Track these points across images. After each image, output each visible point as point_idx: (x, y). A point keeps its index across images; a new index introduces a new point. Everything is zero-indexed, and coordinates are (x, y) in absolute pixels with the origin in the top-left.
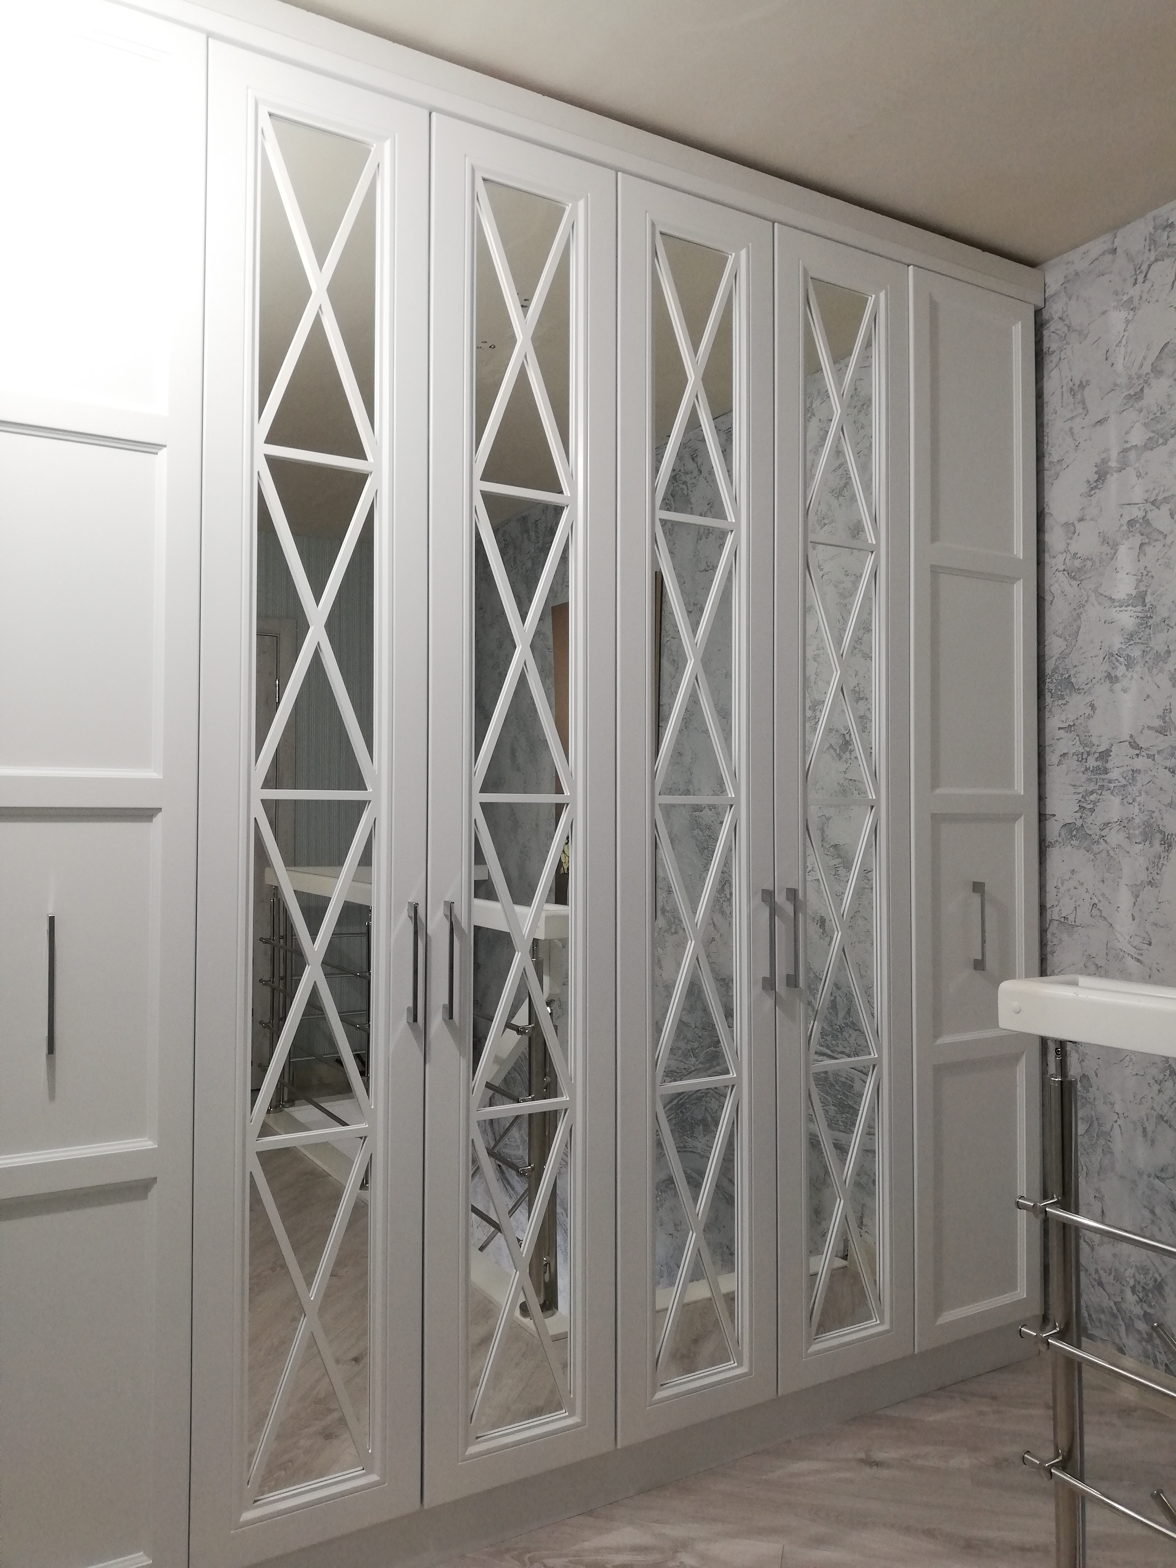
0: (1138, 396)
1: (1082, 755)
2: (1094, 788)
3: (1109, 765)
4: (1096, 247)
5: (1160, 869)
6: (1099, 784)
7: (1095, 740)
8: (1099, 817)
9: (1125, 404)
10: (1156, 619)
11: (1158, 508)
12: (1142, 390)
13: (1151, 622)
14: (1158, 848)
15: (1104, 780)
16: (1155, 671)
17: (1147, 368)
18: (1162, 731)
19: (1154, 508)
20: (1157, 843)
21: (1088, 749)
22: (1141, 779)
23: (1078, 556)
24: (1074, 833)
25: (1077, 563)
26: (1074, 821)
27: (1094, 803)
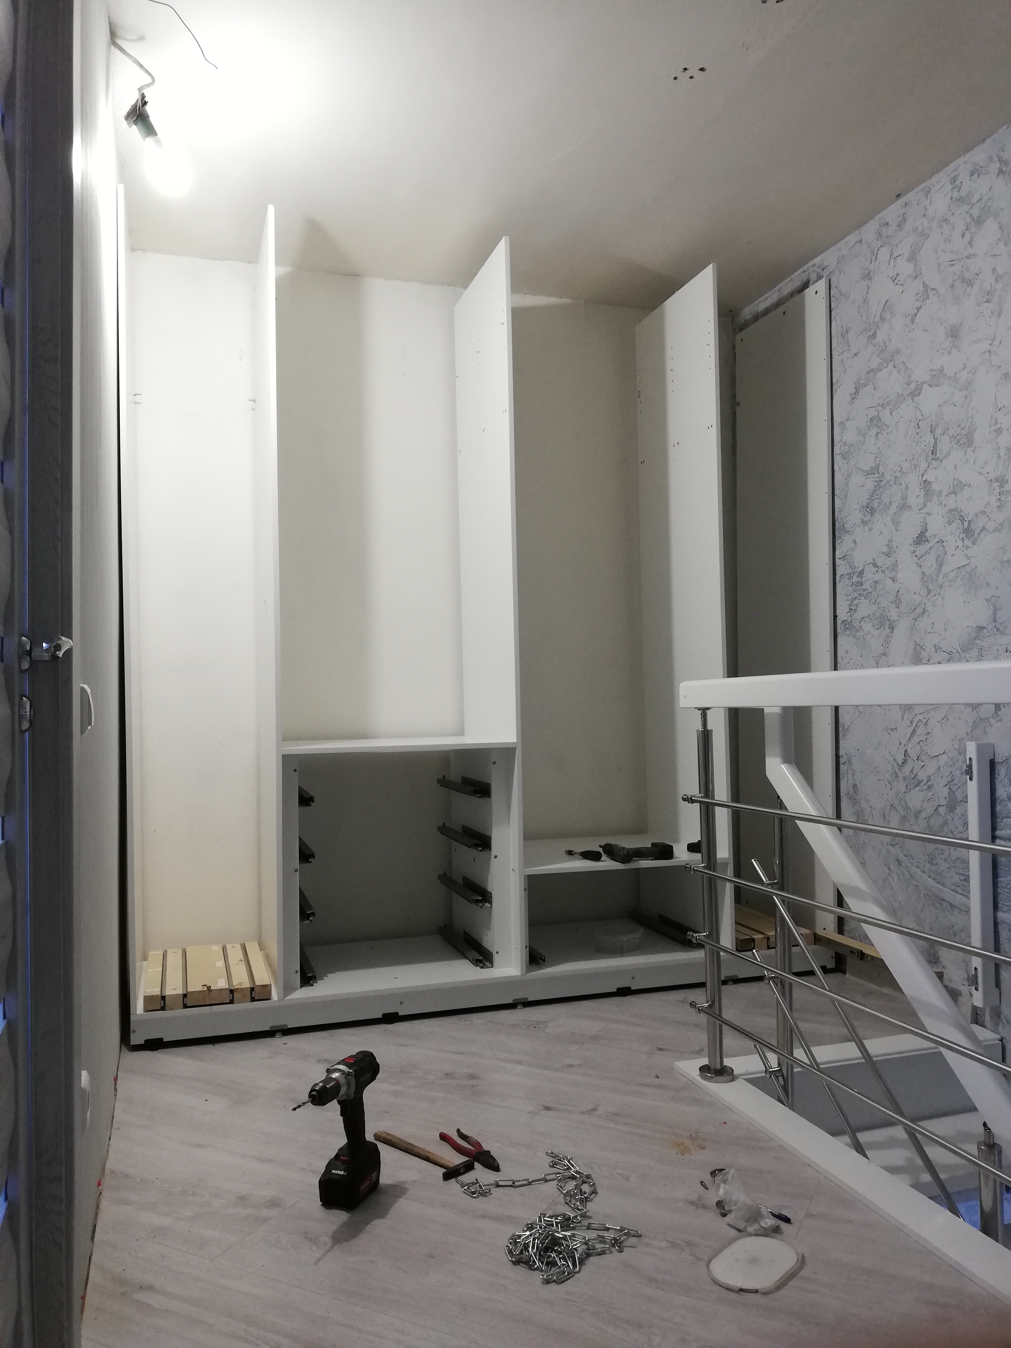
0: (874, 336)
1: (850, 574)
2: (856, 595)
3: (863, 580)
4: (852, 239)
5: (889, 644)
6: (859, 593)
7: (856, 564)
8: (858, 615)
9: (868, 342)
10: (885, 482)
11: (884, 408)
12: (876, 331)
13: (882, 484)
14: (888, 631)
15: (860, 589)
16: (884, 515)
17: (878, 318)
18: (888, 555)
19: (882, 409)
20: (887, 627)
21: (853, 570)
22: (880, 586)
23: (847, 443)
24: (847, 626)
25: (846, 448)
26: (847, 619)
27: (857, 606)
